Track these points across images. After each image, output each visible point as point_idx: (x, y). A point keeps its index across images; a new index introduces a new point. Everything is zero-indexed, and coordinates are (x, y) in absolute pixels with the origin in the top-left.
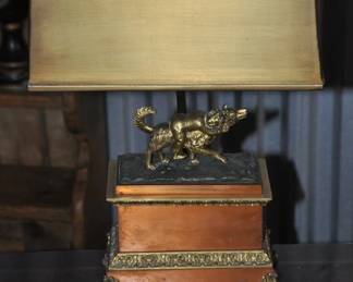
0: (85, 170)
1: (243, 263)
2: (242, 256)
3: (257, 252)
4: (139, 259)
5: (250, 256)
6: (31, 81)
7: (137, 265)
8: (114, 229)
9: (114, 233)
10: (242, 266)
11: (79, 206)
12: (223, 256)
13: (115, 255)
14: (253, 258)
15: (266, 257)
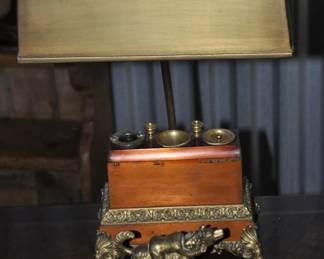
0: (91, 124)
1: (225, 216)
2: (223, 210)
3: (238, 206)
4: (129, 214)
5: (231, 210)
6: (19, 54)
7: (126, 220)
8: (106, 185)
9: (106, 190)
10: (224, 219)
11: (86, 156)
12: (206, 210)
13: (107, 211)
14: (235, 212)
15: (246, 211)
